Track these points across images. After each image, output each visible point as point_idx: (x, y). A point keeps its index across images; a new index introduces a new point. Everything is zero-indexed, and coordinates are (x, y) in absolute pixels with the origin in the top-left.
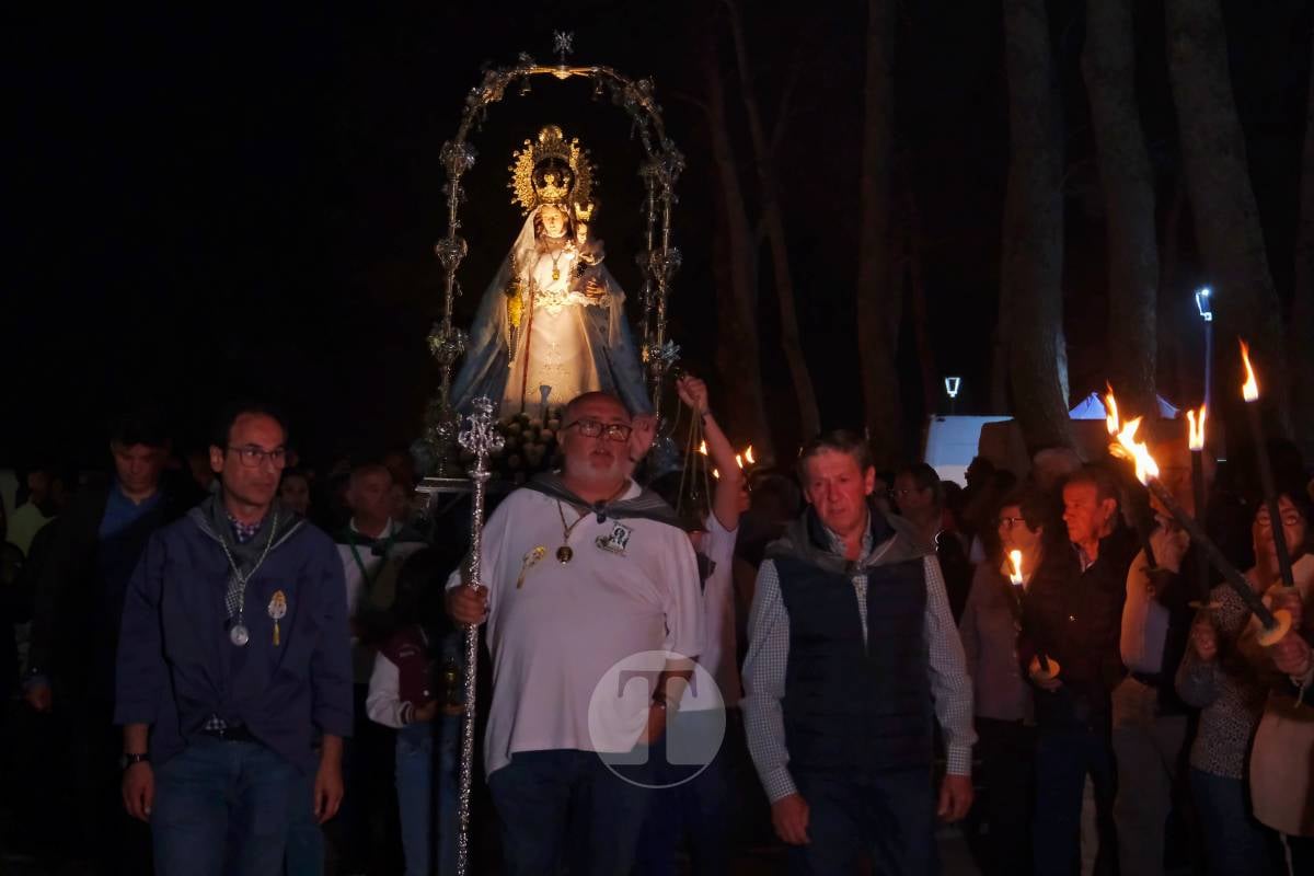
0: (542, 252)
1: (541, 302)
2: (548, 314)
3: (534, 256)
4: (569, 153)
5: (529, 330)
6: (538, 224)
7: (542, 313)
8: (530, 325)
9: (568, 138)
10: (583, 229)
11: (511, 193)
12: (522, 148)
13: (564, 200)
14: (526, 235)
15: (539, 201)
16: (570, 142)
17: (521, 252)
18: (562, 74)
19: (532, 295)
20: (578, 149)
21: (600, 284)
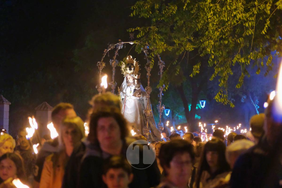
0: (128, 86)
1: (127, 98)
2: (129, 101)
3: (126, 87)
4: (134, 62)
5: (125, 105)
6: (127, 79)
7: (127, 101)
8: (125, 103)
9: (133, 58)
10: (136, 81)
13: (133, 73)
14: (125, 82)
15: (126, 73)
16: (134, 59)
17: (124, 86)
18: (131, 43)
19: (126, 96)
20: (136, 61)
21: (140, 94)
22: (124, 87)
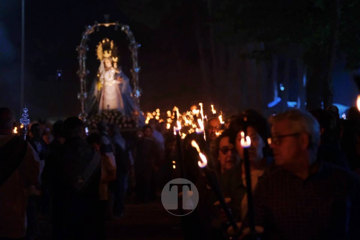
0: (106, 71)
1: (107, 83)
2: (109, 86)
3: (104, 72)
4: (110, 45)
6: (104, 63)
7: (107, 86)
8: (104, 90)
9: (110, 41)
10: (115, 64)
11: (97, 57)
12: (98, 44)
13: (111, 57)
14: (102, 66)
15: (104, 58)
17: (101, 70)
18: (107, 25)
19: (104, 82)
20: (113, 43)
21: (121, 77)
22: (102, 73)
